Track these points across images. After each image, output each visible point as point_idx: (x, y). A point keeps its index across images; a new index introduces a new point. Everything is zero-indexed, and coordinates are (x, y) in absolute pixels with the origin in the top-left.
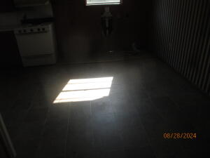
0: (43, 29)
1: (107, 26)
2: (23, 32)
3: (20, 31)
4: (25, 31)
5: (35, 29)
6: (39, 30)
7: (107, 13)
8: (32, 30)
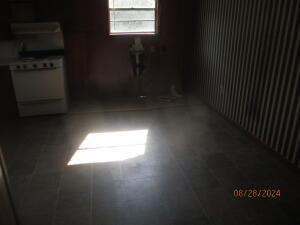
0: (52, 65)
1: (137, 62)
2: (22, 68)
3: (18, 67)
4: (25, 66)
5: (40, 64)
6: (45, 65)
7: (138, 46)
8: (35, 66)
